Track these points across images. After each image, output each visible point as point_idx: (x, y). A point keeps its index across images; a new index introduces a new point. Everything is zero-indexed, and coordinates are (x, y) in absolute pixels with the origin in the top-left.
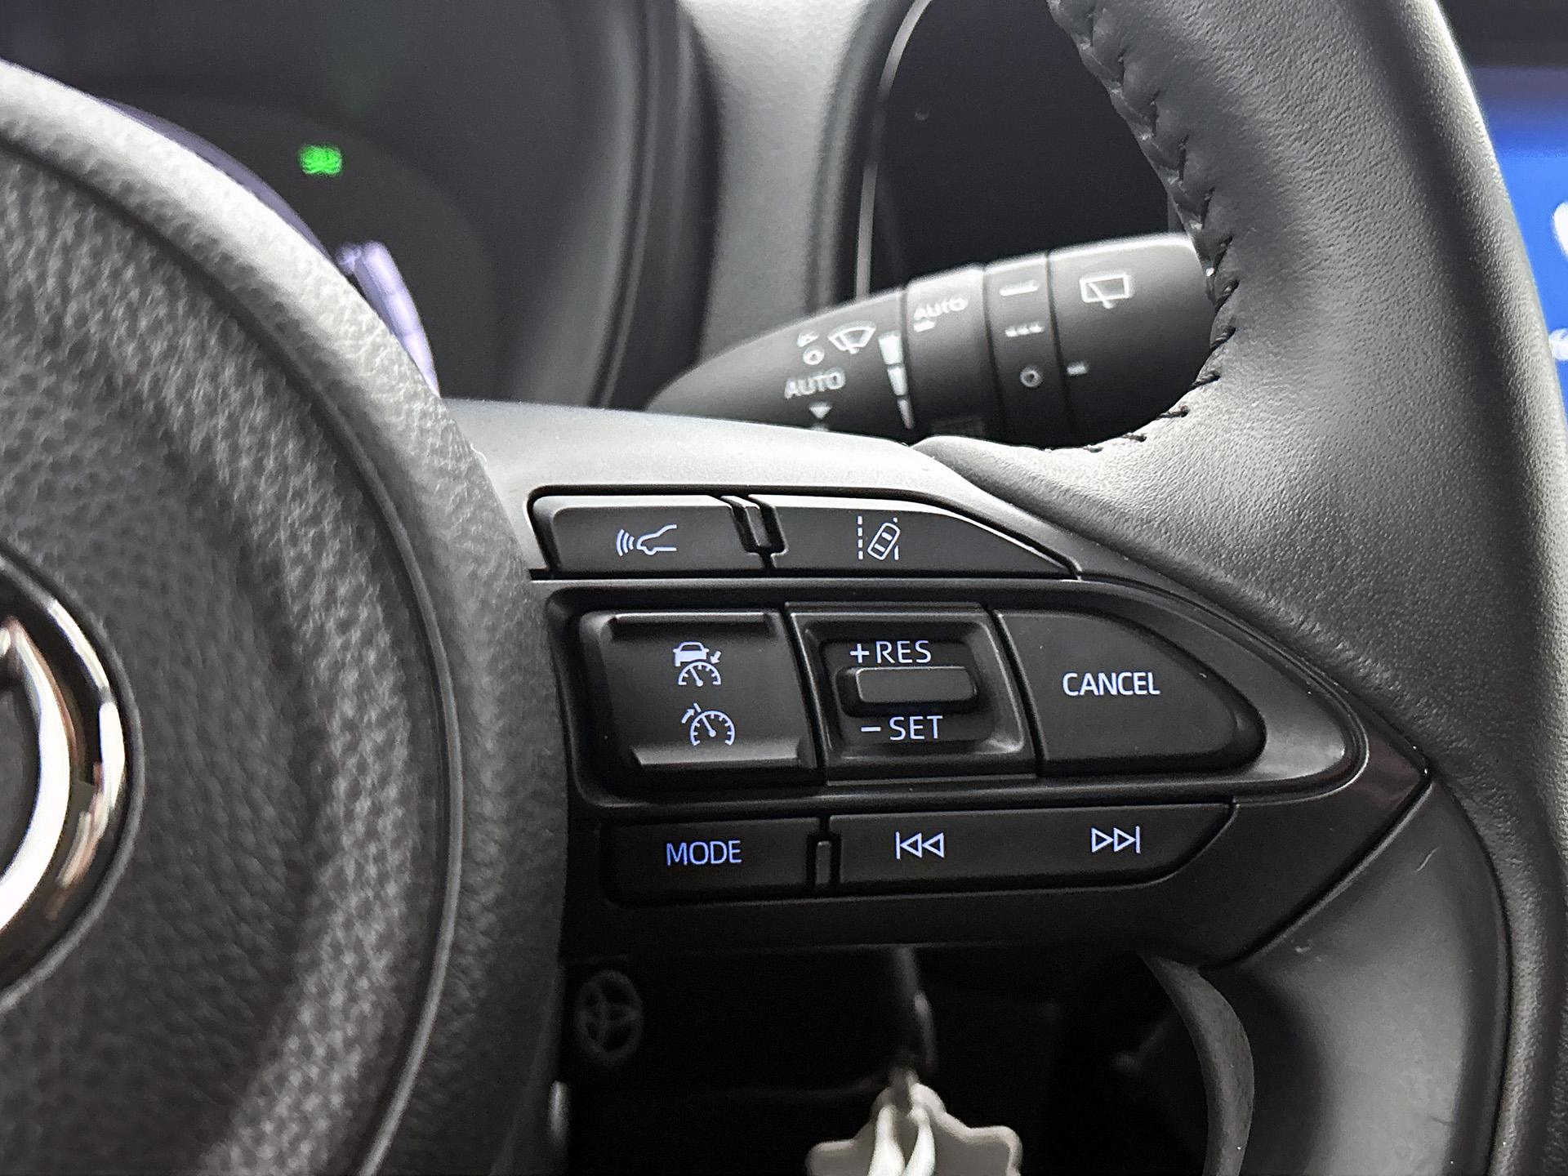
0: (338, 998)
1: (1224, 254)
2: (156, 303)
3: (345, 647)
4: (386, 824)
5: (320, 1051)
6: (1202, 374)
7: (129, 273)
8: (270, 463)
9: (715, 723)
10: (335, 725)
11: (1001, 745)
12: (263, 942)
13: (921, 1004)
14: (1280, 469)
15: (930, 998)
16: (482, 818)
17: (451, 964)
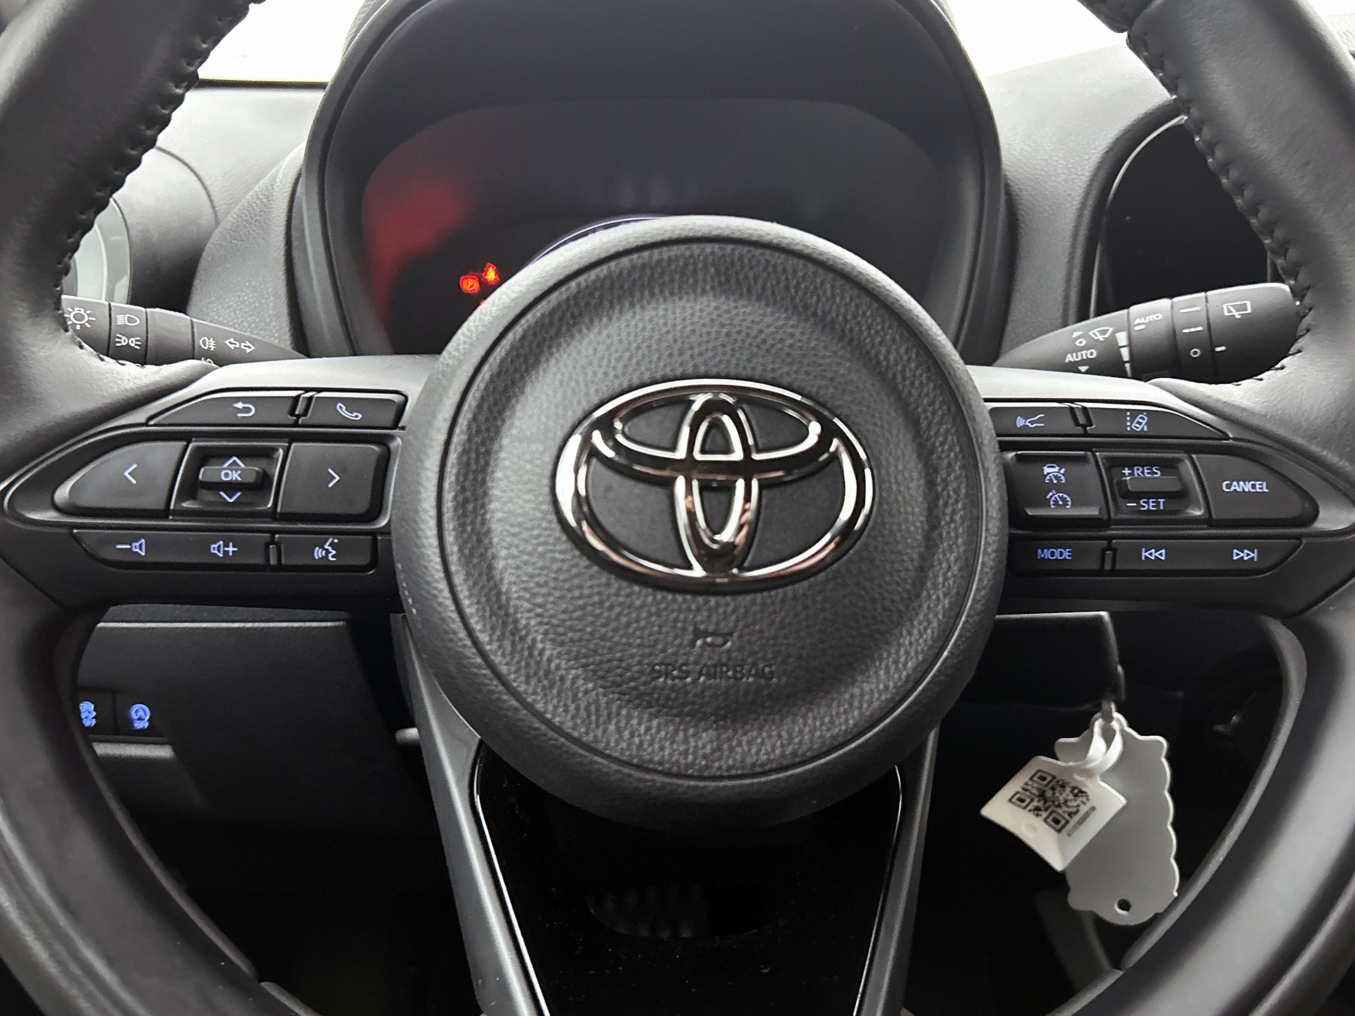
0: (941, 579)
1: (1305, 295)
2: (877, 324)
3: (943, 451)
4: (957, 517)
5: (934, 597)
6: (1293, 350)
7: (868, 313)
8: (917, 383)
9: (1061, 498)
10: (939, 480)
11: (1193, 512)
12: (915, 556)
13: (1120, 669)
14: (1331, 393)
15: (1123, 667)
16: (992, 517)
17: (981, 570)
